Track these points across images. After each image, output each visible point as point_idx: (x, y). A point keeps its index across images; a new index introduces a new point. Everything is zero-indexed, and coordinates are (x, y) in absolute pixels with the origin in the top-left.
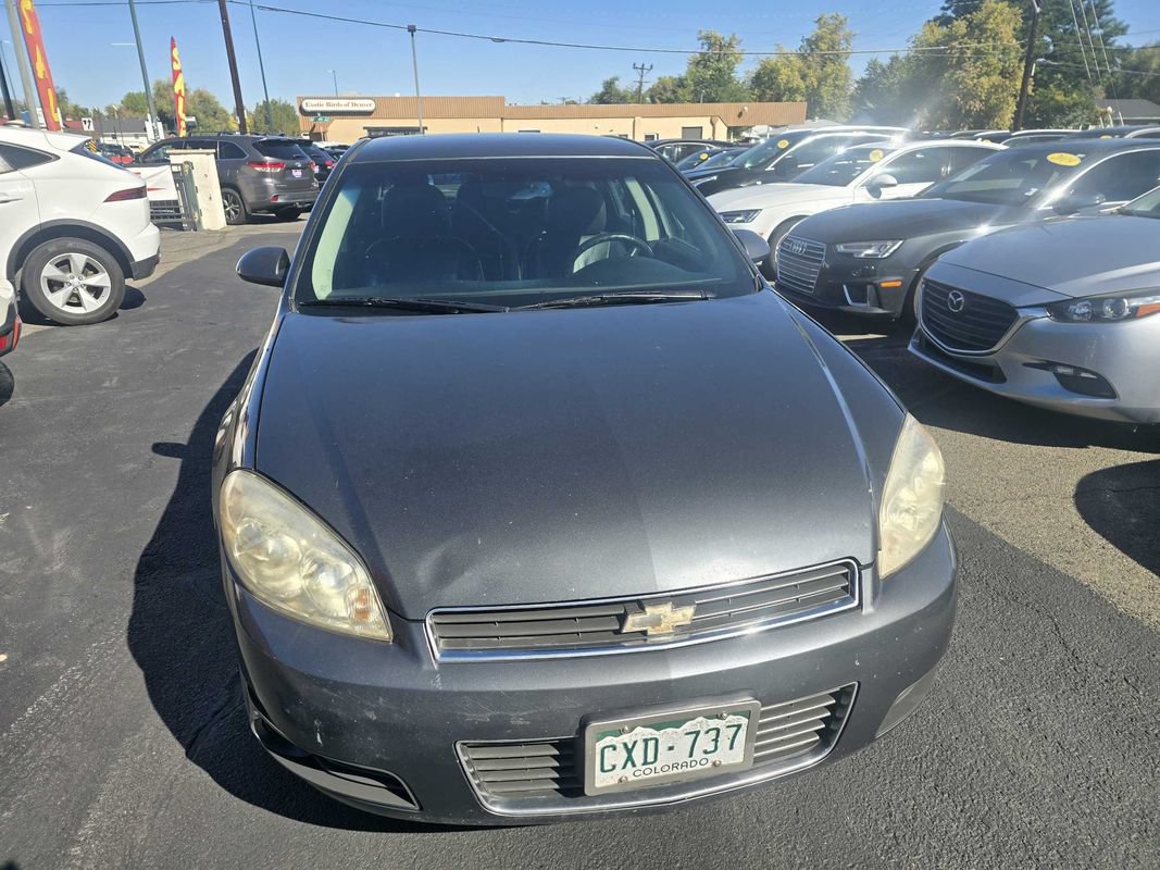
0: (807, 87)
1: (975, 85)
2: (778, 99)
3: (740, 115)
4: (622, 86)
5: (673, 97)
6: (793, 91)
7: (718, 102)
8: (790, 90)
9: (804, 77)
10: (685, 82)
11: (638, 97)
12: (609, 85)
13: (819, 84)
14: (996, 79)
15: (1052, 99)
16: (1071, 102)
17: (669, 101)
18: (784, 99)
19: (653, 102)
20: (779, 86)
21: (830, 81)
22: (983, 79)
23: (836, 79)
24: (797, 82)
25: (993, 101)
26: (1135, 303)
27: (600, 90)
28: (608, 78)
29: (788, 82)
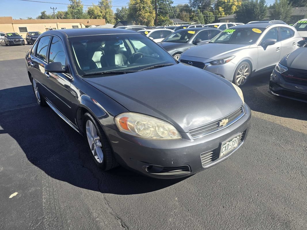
0: (103, 15)
1: (144, 15)
2: (96, 18)
3: (88, 22)
4: (47, 14)
5: (65, 17)
6: (99, 16)
7: (80, 19)
8: (98, 16)
9: (101, 12)
10: (68, 13)
11: (53, 17)
12: (43, 13)
13: (106, 15)
14: (149, 14)
15: (161, 19)
16: (165, 19)
17: (64, 18)
18: (97, 18)
19: (58, 18)
20: (95, 15)
21: (108, 14)
22: (146, 14)
23: (109, 13)
24: (100, 14)
25: (149, 19)
26: (226, 60)
27: (40, 15)
28: (42, 11)
29: (97, 14)
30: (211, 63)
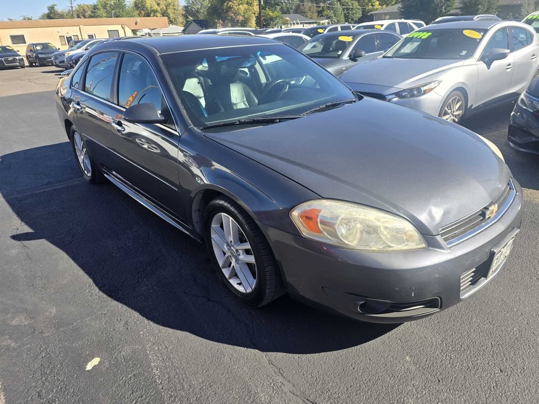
0: (161, 9)
1: (238, 9)
2: (148, 16)
3: (136, 23)
4: (59, 9)
5: (92, 14)
6: (155, 12)
7: (122, 17)
8: (153, 10)
9: (158, 4)
10: (97, 7)
11: (71, 15)
12: (51, 9)
13: (166, 8)
14: (245, 6)
15: (268, 14)
16: (276, 16)
17: (91, 17)
18: (152, 15)
19: (78, 17)
20: (147, 9)
21: (171, 7)
22: (241, 6)
23: (173, 6)
24: (156, 7)
25: (246, 16)
26: (423, 89)
27: (47, 11)
28: (50, 5)
29: (151, 7)
30: (397, 94)
